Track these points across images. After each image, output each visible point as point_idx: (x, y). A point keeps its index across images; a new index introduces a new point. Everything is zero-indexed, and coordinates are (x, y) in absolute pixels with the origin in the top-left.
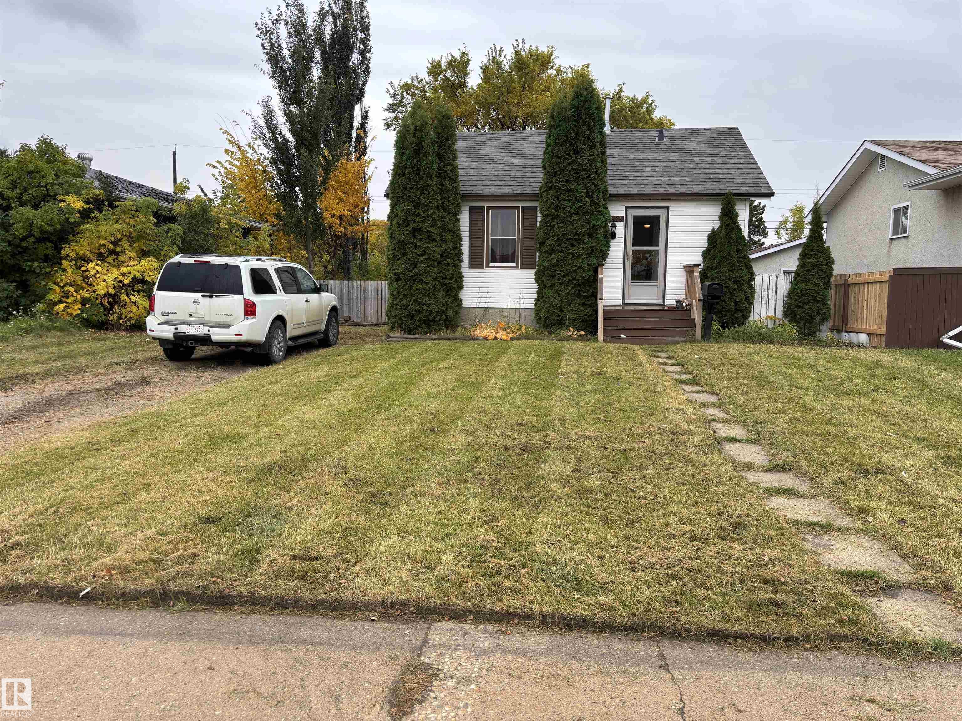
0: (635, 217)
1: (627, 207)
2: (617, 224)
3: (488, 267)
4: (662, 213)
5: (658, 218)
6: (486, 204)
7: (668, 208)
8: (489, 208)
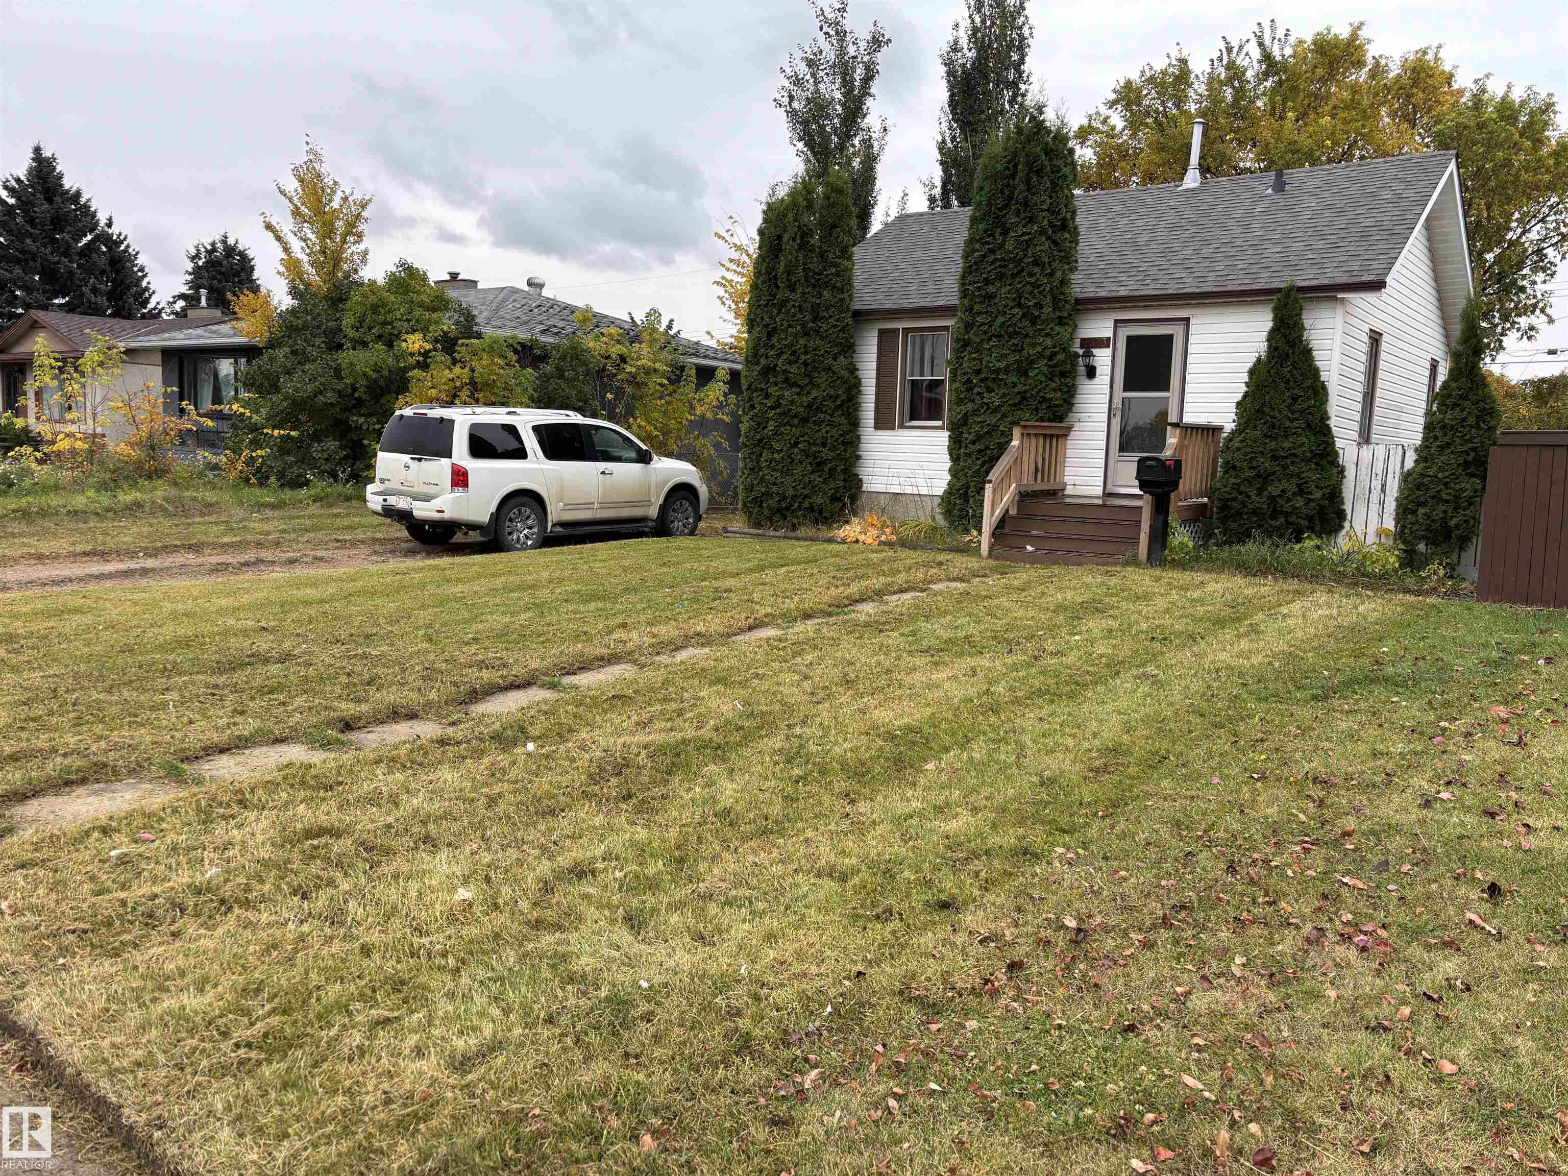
0: (1131, 340)
1: (1116, 322)
2: (1096, 351)
3: (902, 426)
4: (1176, 331)
5: (1169, 338)
6: (901, 325)
7: (1187, 320)
8: (906, 331)
